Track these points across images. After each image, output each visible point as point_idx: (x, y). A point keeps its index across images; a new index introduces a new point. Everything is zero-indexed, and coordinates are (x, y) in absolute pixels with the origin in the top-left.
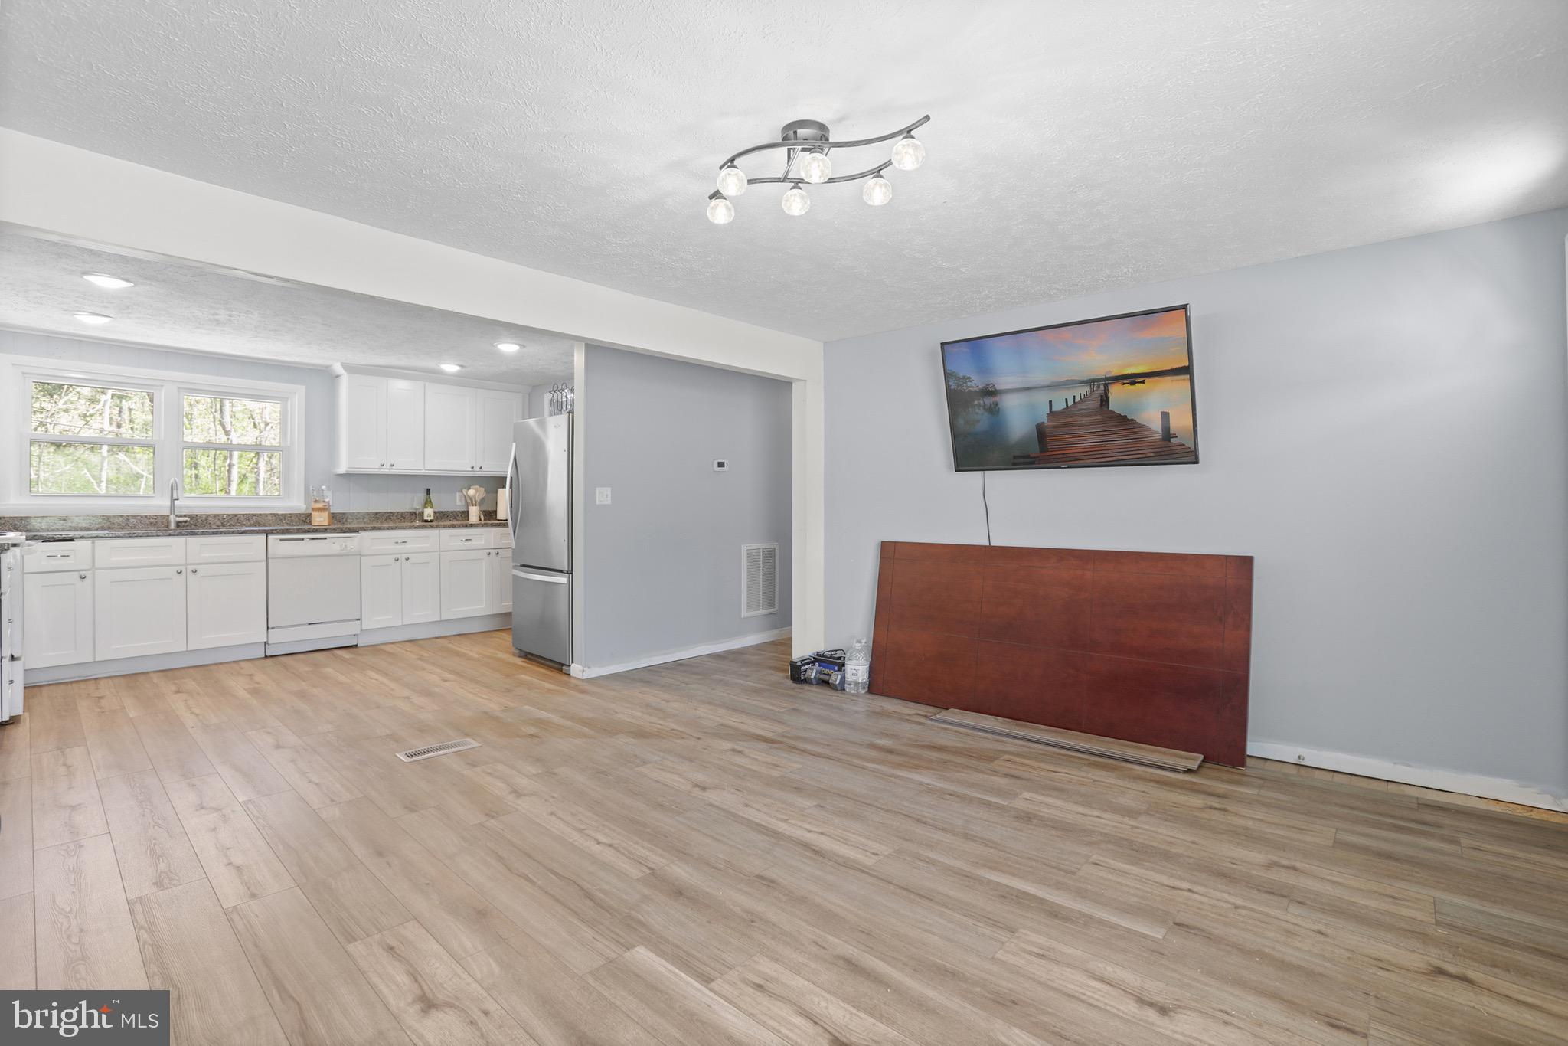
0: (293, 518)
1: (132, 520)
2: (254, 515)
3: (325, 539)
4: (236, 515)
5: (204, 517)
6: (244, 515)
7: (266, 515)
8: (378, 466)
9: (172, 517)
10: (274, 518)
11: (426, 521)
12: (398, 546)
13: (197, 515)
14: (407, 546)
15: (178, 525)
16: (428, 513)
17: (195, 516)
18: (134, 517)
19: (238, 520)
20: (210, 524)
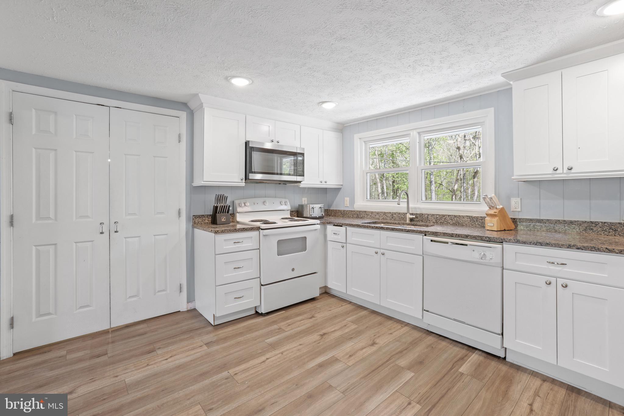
1: (394, 215)
2: (455, 216)
3: (466, 245)
4: (444, 216)
5: (426, 215)
6: (449, 216)
7: (463, 217)
9: (408, 215)
10: (469, 220)
12: (552, 267)
13: (423, 214)
15: (411, 220)
17: (422, 215)
18: (395, 213)
19: (445, 219)
20: (429, 220)
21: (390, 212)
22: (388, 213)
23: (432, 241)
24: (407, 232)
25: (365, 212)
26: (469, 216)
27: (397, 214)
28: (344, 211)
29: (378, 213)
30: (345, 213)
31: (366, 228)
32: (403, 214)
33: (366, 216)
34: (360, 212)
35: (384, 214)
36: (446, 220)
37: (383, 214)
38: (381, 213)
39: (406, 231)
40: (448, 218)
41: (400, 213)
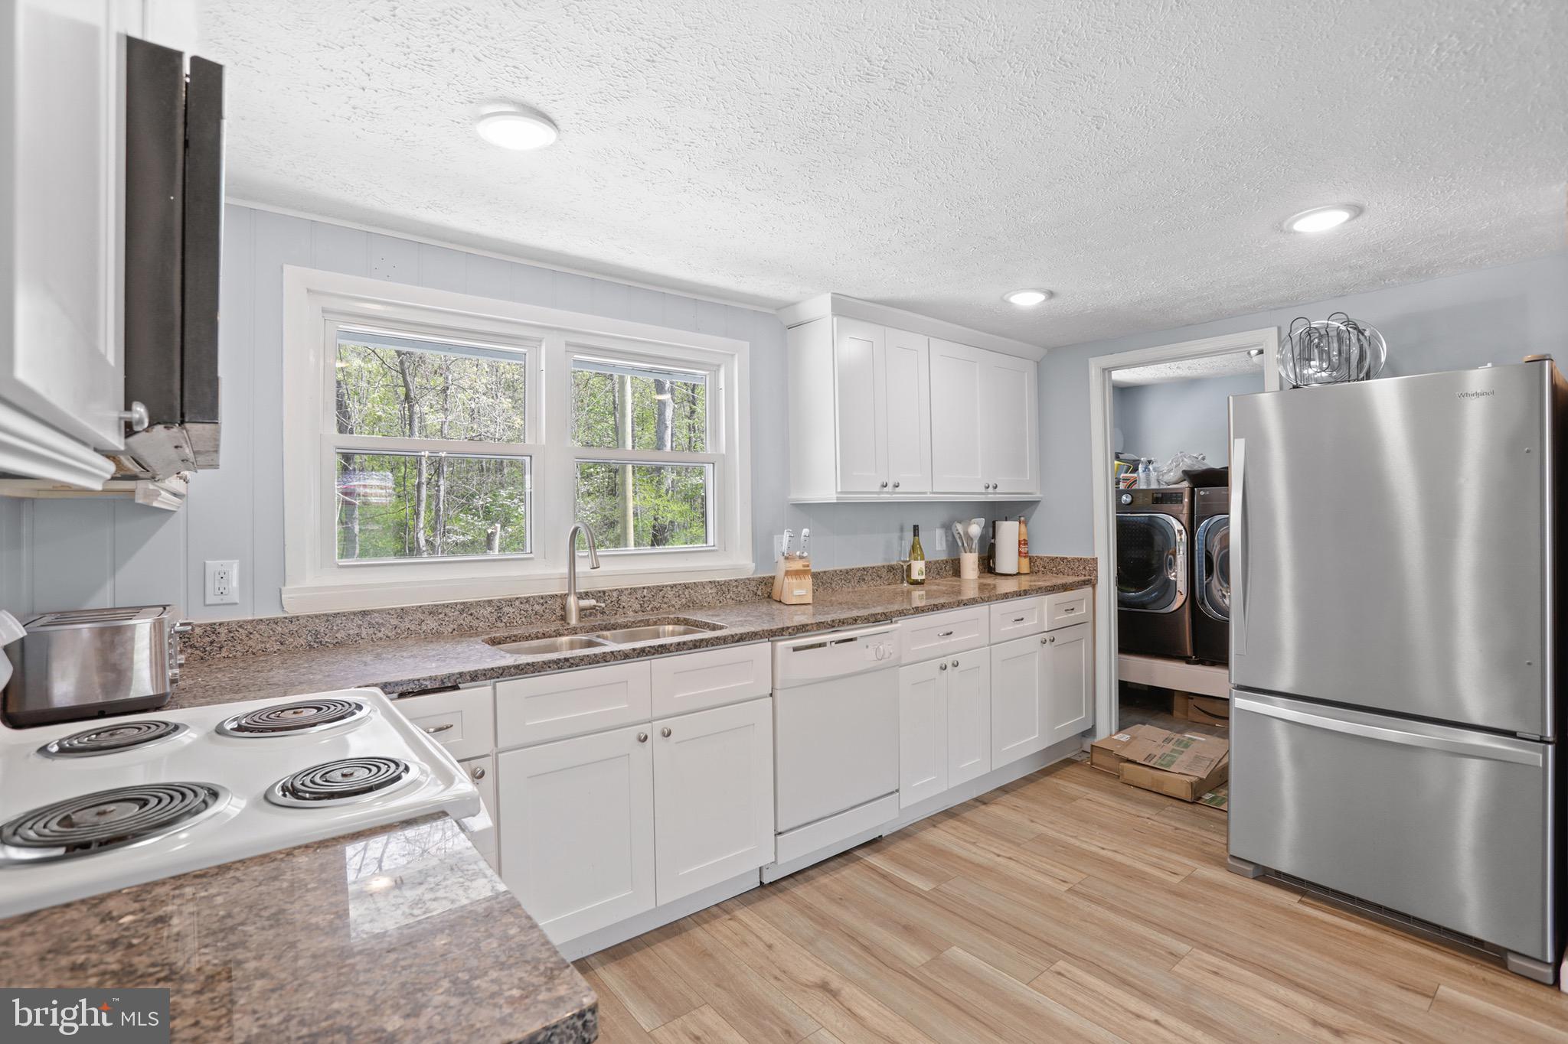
0: (739, 589)
1: (506, 609)
2: (686, 586)
3: (855, 638)
4: (660, 588)
5: (615, 594)
6: (671, 587)
7: (703, 585)
8: (877, 488)
9: (572, 601)
10: (714, 590)
11: (916, 583)
12: (942, 643)
14: (952, 639)
15: (581, 614)
16: (918, 569)
17: (602, 594)
18: (510, 602)
19: (663, 597)
20: (624, 607)
21: (490, 602)
22: (478, 603)
23: (795, 649)
24: (738, 641)
25: (364, 613)
26: (715, 582)
27: (517, 603)
28: (212, 629)
29: (433, 611)
30: (223, 637)
31: (598, 662)
32: (542, 601)
33: (371, 631)
34: (329, 618)
35: (462, 612)
36: (665, 600)
37: (457, 613)
38: (447, 610)
39: (736, 638)
40: (670, 594)
41: (528, 600)
